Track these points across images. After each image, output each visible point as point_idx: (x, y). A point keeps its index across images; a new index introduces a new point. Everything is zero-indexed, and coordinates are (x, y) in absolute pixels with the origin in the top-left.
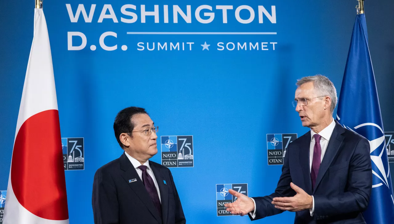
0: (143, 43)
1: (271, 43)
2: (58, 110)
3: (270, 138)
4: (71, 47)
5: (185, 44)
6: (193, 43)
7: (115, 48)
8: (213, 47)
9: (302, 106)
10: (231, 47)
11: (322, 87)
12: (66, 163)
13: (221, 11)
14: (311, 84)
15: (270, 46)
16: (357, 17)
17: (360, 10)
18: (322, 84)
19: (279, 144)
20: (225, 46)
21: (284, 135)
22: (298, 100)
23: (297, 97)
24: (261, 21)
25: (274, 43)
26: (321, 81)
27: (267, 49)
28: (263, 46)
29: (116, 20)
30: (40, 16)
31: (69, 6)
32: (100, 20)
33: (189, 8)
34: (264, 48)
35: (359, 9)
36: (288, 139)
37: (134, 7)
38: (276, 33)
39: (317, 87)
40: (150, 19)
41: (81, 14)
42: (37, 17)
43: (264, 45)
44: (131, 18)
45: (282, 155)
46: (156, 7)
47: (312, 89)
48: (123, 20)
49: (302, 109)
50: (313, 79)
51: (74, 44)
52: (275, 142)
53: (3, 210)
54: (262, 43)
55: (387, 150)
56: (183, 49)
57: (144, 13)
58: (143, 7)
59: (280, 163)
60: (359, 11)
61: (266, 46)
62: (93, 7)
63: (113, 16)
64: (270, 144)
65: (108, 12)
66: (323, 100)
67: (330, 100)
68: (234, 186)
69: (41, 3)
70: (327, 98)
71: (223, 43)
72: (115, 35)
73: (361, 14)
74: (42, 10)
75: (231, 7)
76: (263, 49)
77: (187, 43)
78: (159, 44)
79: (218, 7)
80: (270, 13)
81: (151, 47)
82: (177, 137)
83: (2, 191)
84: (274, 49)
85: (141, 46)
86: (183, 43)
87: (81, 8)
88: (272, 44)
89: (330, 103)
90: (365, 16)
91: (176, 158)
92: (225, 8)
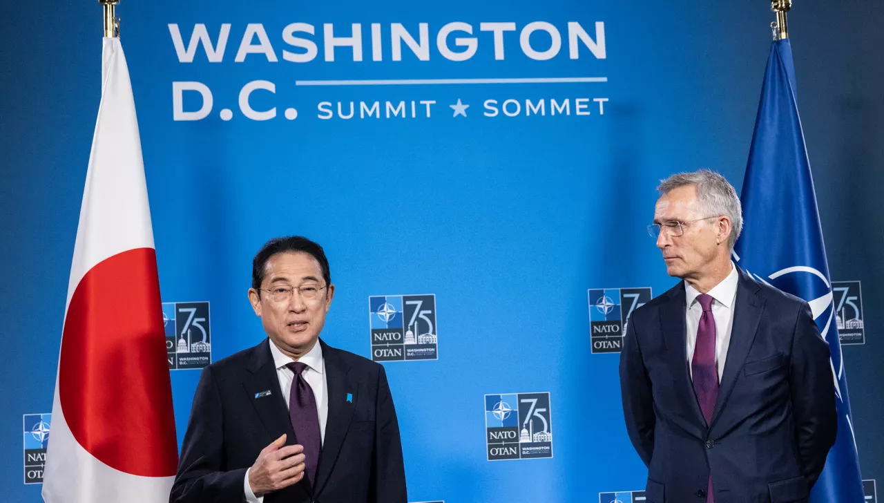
0: (330, 104)
1: (595, 100)
2: (154, 248)
3: (596, 297)
4: (179, 114)
5: (417, 105)
6: (434, 102)
7: (271, 114)
8: (476, 110)
9: (669, 237)
10: (512, 109)
11: (714, 197)
12: (174, 356)
13: (491, 34)
14: (690, 190)
15: (593, 107)
16: (773, 46)
17: (780, 32)
18: (713, 192)
19: (613, 311)
20: (499, 106)
21: (623, 292)
22: (663, 224)
23: (661, 216)
24: (574, 54)
25: (601, 101)
26: (711, 184)
27: (588, 113)
28: (578, 107)
29: (272, 57)
30: (115, 53)
31: (174, 29)
32: (240, 57)
33: (424, 28)
34: (581, 110)
35: (777, 29)
36: (633, 298)
37: (309, 29)
38: (604, 79)
39: (704, 197)
40: (343, 53)
41: (200, 44)
42: (108, 57)
43: (581, 103)
44: (303, 51)
45: (620, 333)
46: (357, 28)
47: (693, 201)
48: (288, 56)
49: (671, 243)
50: (694, 179)
51: (187, 108)
52: (605, 305)
53: (45, 454)
54: (578, 101)
55: (838, 318)
56: (414, 115)
57: (331, 42)
58: (328, 28)
59: (616, 349)
60: (776, 33)
61: (586, 106)
62: (225, 29)
63: (266, 48)
64: (594, 311)
65: (256, 40)
66: (714, 225)
67: (730, 223)
68: (521, 397)
69: (117, 26)
70: (722, 220)
71: (495, 102)
72: (270, 86)
73: (781, 40)
74: (117, 41)
75: (511, 26)
76: (578, 113)
77: (422, 102)
78: (363, 105)
79: (485, 27)
80: (593, 36)
81: (345, 112)
82: (404, 297)
83: (42, 415)
84: (602, 112)
85: (325, 111)
86: (413, 103)
87: (200, 31)
88: (598, 103)
89: (729, 230)
90: (789, 44)
91: (402, 341)
92: (499, 29)
